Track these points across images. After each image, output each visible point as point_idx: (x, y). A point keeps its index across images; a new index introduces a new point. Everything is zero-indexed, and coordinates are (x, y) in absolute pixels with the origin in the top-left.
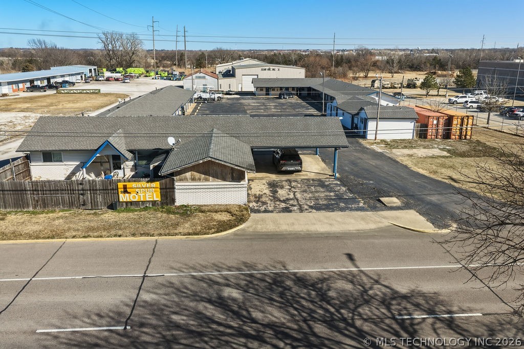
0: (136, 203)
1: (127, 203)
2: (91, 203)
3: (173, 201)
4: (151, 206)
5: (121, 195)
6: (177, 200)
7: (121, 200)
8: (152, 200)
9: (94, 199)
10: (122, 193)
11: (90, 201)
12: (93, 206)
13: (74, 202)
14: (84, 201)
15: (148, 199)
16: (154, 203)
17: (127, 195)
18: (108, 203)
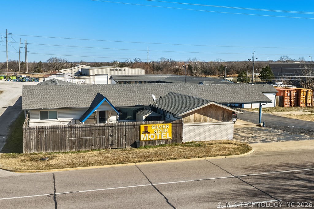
0: (153, 142)
1: (146, 141)
2: (118, 142)
3: (181, 138)
4: (164, 144)
5: (143, 135)
6: (183, 138)
7: (142, 139)
8: (165, 138)
9: (121, 139)
10: (143, 133)
11: (117, 142)
12: (119, 145)
13: (104, 142)
14: (112, 142)
15: (163, 138)
16: (166, 141)
17: (147, 135)
18: (131, 142)
